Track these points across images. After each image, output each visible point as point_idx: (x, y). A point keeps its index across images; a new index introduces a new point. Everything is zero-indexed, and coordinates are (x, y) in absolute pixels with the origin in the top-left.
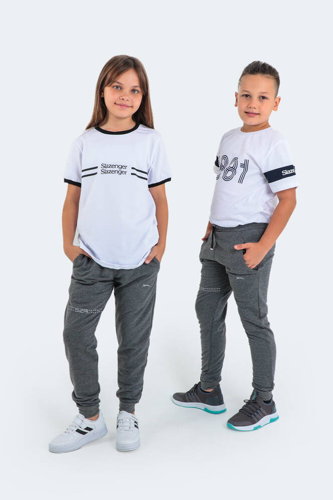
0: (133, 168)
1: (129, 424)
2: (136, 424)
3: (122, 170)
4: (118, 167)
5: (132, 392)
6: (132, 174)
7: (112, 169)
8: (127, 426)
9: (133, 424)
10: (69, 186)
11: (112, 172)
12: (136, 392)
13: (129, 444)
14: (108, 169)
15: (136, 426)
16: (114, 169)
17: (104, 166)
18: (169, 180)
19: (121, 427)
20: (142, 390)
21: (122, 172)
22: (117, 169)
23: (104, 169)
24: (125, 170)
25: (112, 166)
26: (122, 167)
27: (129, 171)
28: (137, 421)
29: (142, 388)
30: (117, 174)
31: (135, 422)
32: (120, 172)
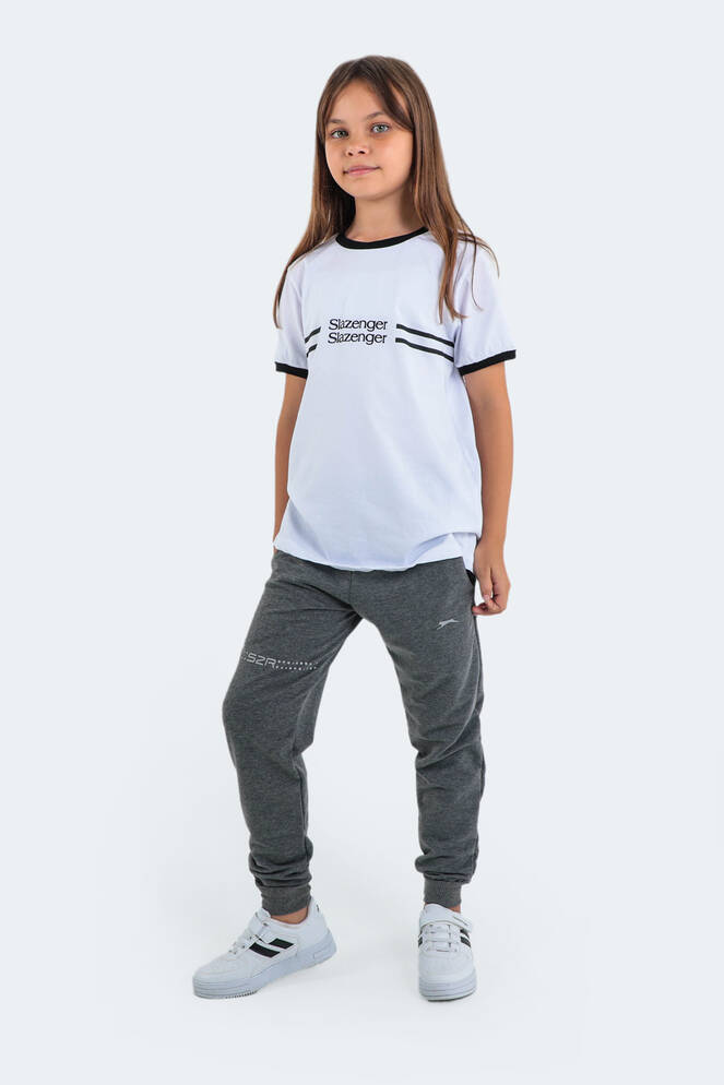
0: (399, 326)
1: (446, 936)
2: (464, 936)
3: (376, 332)
4: (367, 325)
5: (453, 857)
6: (398, 340)
7: (352, 331)
8: (442, 941)
9: (457, 936)
10: (287, 378)
11: (351, 338)
12: (462, 856)
13: (448, 985)
14: (344, 331)
15: (463, 940)
16: (358, 331)
17: (336, 324)
18: (510, 355)
19: (430, 944)
20: (476, 856)
21: (374, 338)
22: (365, 331)
23: (336, 331)
24: (382, 332)
25: (352, 324)
26: (375, 324)
27: (392, 332)
28: (465, 927)
29: (477, 850)
30: (362, 343)
31: (462, 931)
32: (370, 338)
